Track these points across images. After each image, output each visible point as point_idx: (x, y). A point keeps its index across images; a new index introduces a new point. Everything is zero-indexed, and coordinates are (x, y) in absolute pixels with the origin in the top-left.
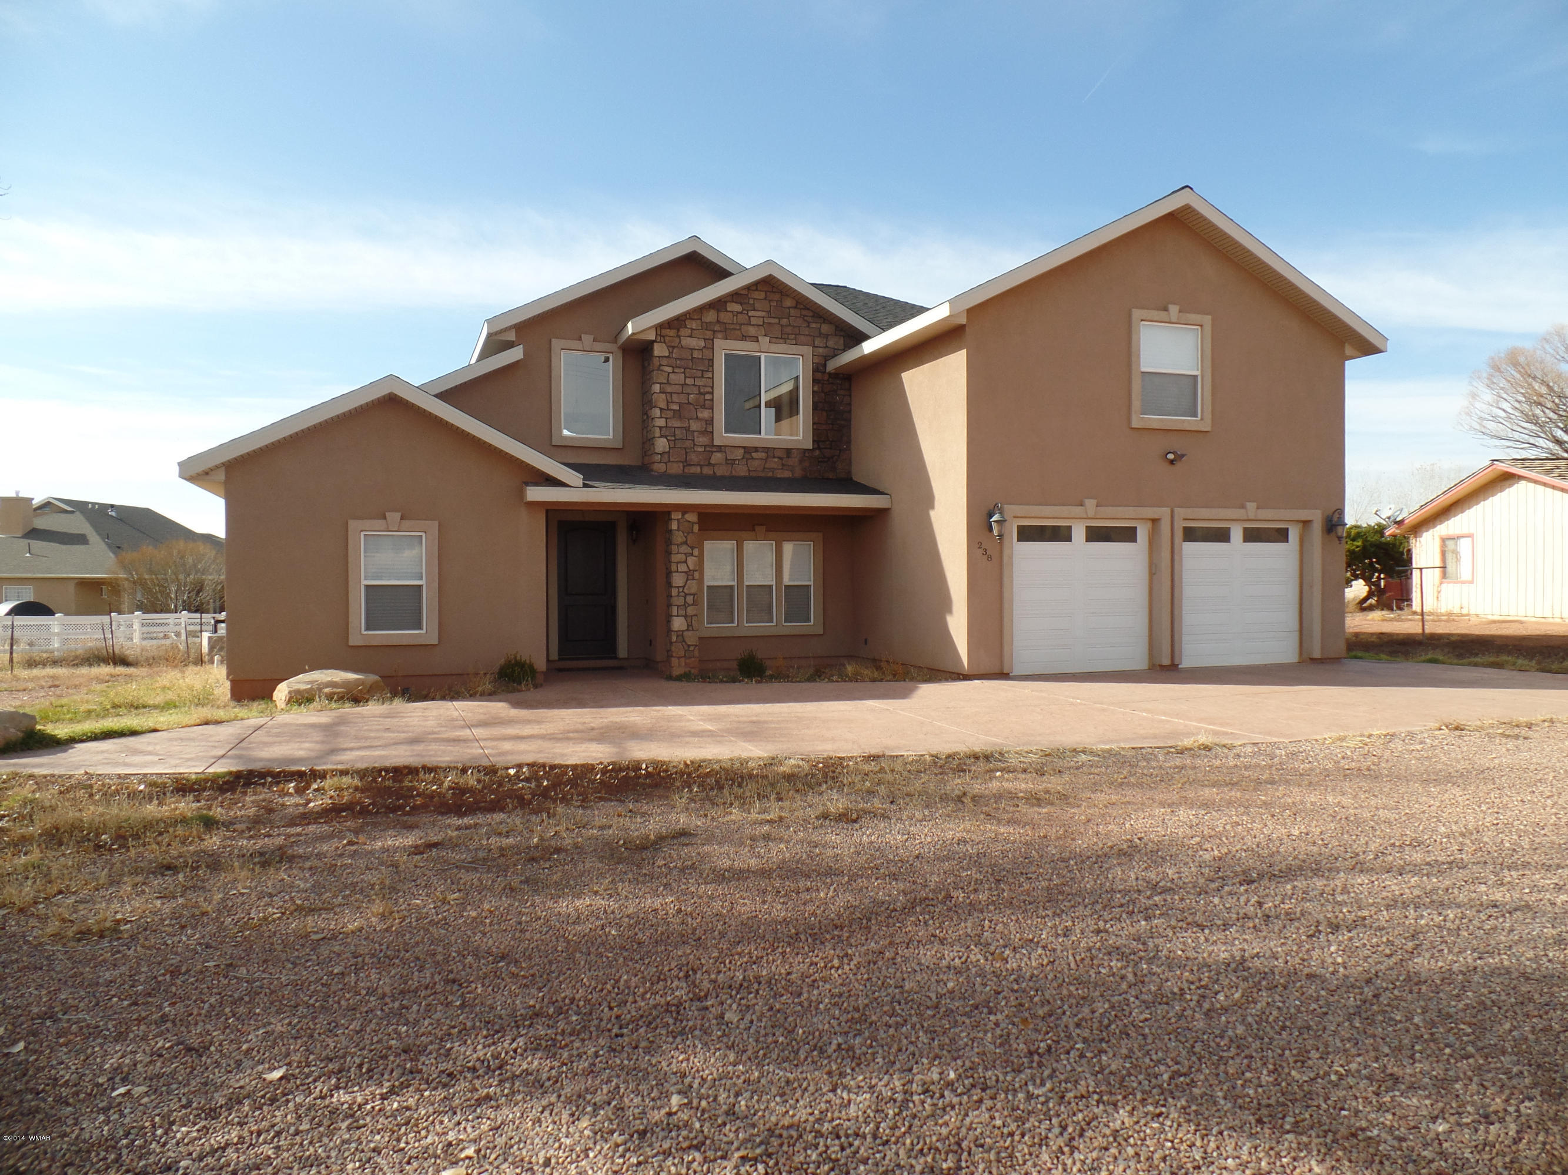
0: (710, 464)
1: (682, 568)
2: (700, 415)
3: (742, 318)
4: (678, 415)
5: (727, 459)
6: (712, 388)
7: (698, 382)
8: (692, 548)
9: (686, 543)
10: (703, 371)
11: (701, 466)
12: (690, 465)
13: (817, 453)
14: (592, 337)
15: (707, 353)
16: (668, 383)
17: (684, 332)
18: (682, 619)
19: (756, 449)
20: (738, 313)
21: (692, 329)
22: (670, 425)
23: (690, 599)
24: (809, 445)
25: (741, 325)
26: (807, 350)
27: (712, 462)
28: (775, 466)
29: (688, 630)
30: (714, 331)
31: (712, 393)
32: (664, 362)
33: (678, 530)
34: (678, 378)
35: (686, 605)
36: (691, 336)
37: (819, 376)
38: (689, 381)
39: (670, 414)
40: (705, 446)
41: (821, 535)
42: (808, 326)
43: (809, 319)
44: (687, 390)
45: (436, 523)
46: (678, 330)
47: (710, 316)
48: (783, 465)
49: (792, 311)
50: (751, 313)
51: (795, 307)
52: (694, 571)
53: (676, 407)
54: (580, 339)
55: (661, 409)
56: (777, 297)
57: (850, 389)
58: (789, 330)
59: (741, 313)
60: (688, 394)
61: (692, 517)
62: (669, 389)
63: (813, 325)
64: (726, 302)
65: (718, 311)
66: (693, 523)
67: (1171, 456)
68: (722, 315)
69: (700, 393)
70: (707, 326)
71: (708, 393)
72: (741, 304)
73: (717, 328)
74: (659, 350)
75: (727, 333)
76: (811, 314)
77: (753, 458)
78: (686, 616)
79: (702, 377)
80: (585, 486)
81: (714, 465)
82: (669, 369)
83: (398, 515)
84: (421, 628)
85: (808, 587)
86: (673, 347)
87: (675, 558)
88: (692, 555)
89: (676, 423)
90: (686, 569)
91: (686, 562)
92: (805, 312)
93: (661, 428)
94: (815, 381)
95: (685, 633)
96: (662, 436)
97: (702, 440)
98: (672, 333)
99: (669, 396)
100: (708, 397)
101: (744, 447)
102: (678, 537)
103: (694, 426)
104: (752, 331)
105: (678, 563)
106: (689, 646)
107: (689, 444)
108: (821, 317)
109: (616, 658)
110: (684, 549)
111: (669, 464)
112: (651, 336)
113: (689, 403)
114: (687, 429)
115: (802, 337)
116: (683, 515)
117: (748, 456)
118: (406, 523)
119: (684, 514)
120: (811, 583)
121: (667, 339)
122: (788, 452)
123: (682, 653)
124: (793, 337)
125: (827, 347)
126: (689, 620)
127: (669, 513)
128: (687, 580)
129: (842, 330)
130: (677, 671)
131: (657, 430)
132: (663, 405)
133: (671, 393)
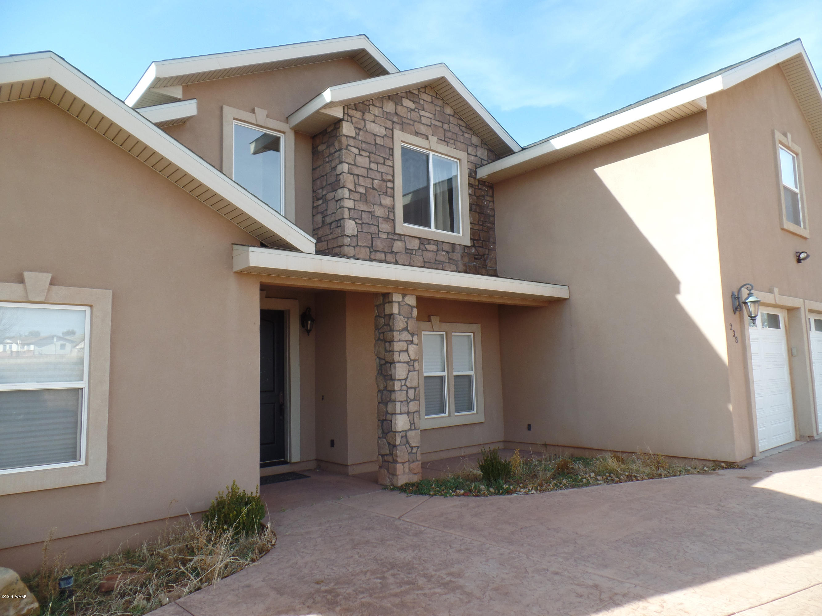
0: (392, 252)
1: (404, 357)
2: (383, 202)
3: (414, 115)
4: (364, 198)
5: (406, 249)
6: (393, 176)
7: (382, 169)
8: (413, 335)
9: (406, 329)
10: (385, 158)
11: (385, 253)
12: (376, 251)
13: (473, 250)
14: (265, 112)
15: (388, 143)
16: (355, 164)
17: (368, 116)
18: (405, 416)
19: (429, 241)
20: (412, 110)
21: (375, 116)
22: (357, 207)
23: (411, 393)
24: (468, 243)
25: (414, 121)
26: (463, 155)
27: (394, 250)
28: (444, 260)
29: (410, 429)
30: (393, 122)
31: (393, 182)
32: (351, 142)
33: (399, 314)
34: (363, 161)
35: (408, 401)
36: (374, 122)
37: (472, 181)
38: (374, 166)
39: (357, 196)
40: (388, 233)
41: (479, 326)
42: (463, 135)
43: (464, 129)
44: (372, 175)
45: (109, 293)
46: (364, 114)
47: (390, 107)
48: (450, 259)
49: (452, 119)
50: (422, 113)
51: (453, 116)
52: (415, 360)
53: (362, 190)
54: (253, 111)
55: (350, 190)
56: (440, 103)
57: (492, 196)
58: (449, 135)
59: (414, 110)
60: (373, 179)
61: (411, 300)
62: (356, 171)
63: (466, 135)
64: (402, 97)
65: (396, 104)
66: (412, 307)
67: (802, 256)
68: (399, 108)
69: (383, 180)
70: (387, 116)
71: (389, 181)
72: (414, 102)
73: (395, 119)
74: (347, 129)
75: (404, 125)
76: (464, 125)
77: (427, 250)
78: (408, 413)
79: (384, 164)
80: (319, 252)
81: (396, 253)
82: (356, 151)
83: (48, 277)
86: (360, 129)
87: (397, 346)
88: (412, 342)
89: (364, 207)
90: (407, 359)
91: (407, 351)
92: (461, 122)
93: (349, 209)
94: (470, 185)
95: (410, 434)
96: (350, 218)
97: (385, 227)
98: (358, 114)
99: (356, 177)
100: (390, 185)
101: (420, 238)
102: (399, 323)
103: (379, 212)
104: (423, 129)
105: (400, 351)
106: (412, 447)
107: (373, 229)
108: (471, 129)
109: (285, 463)
110: (406, 336)
111: (357, 249)
112: (338, 113)
113: (373, 188)
114: (372, 214)
115: (459, 144)
116: (403, 298)
117: (422, 247)
118: (60, 291)
119: (404, 296)
120: (472, 373)
121: (354, 120)
122: (453, 245)
123: (406, 458)
124: (452, 141)
125: (476, 156)
126: (411, 417)
127: (386, 297)
128: (409, 371)
129: (485, 144)
130: (402, 480)
131: (346, 211)
132: (352, 187)
133: (358, 175)
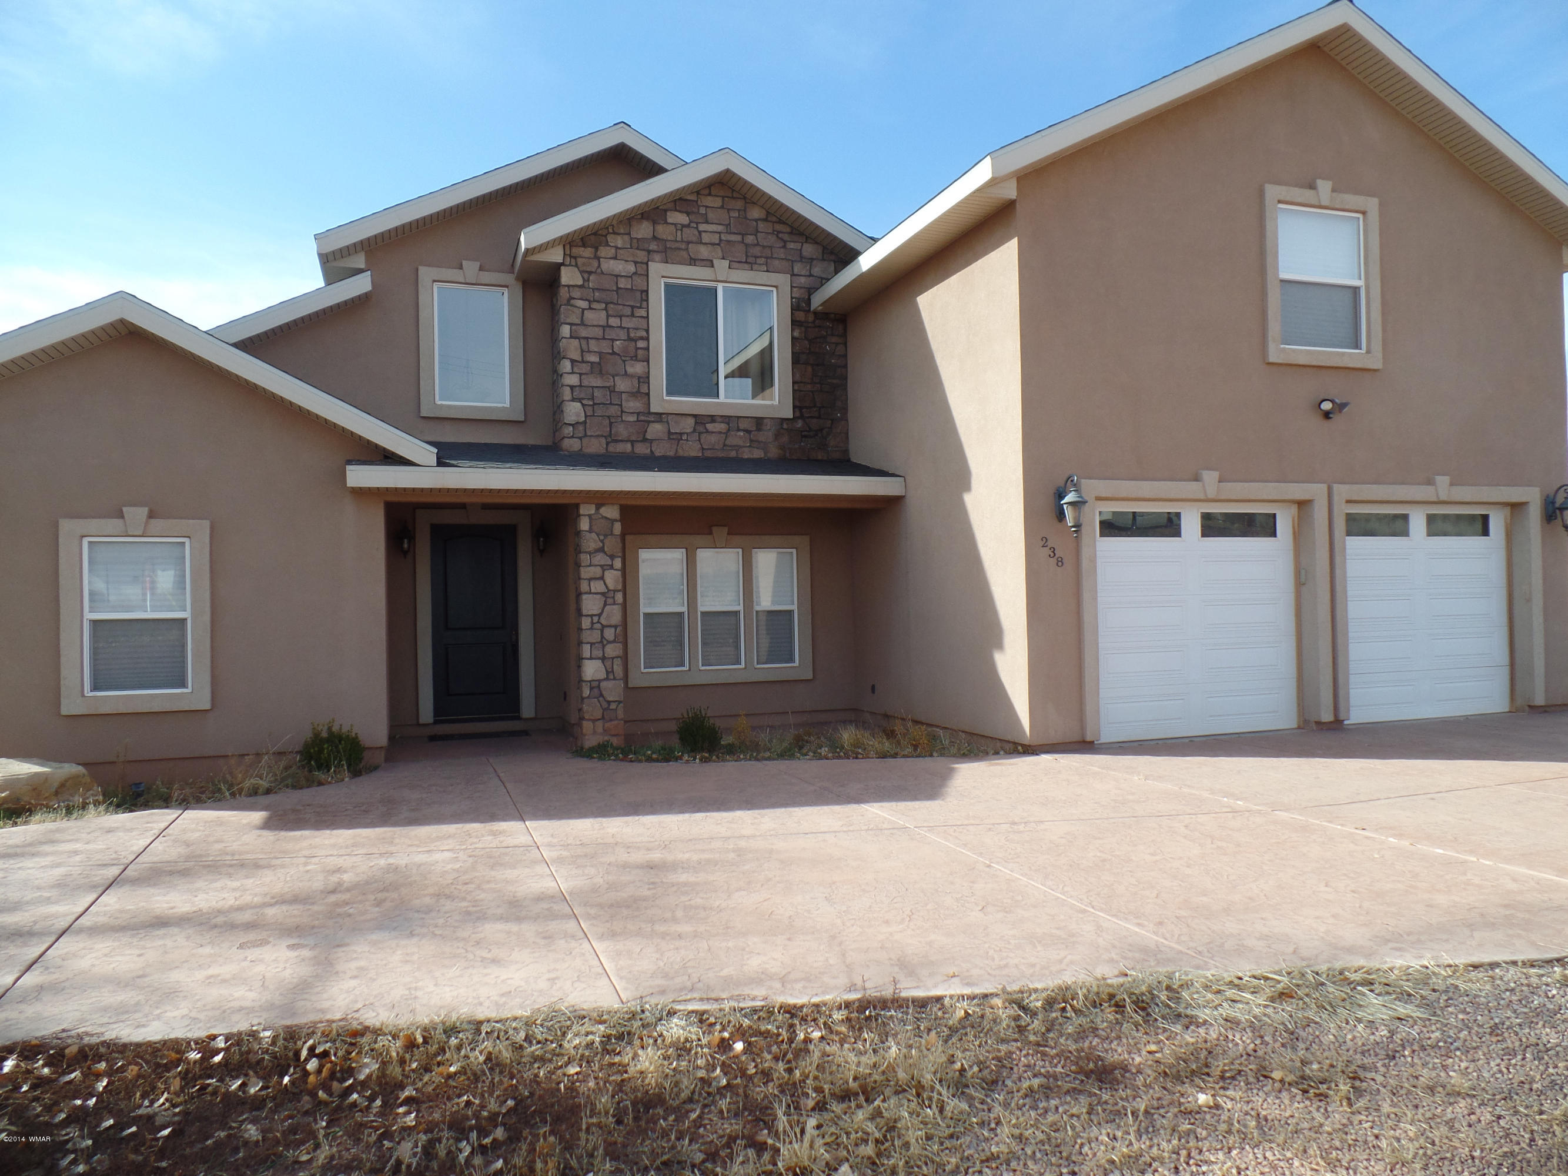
0: (645, 440)
1: (598, 586)
2: (630, 370)
3: (689, 234)
4: (598, 369)
5: (670, 433)
6: (647, 331)
7: (627, 323)
8: (612, 557)
9: (601, 550)
10: (633, 307)
11: (633, 442)
12: (617, 441)
13: (800, 424)
14: (476, 265)
15: (639, 282)
16: (583, 324)
17: (603, 252)
18: (599, 663)
19: (713, 419)
20: (683, 226)
21: (617, 248)
22: (585, 383)
23: (609, 634)
24: (789, 414)
25: (688, 243)
26: (783, 280)
27: (648, 436)
28: (741, 443)
29: (607, 679)
30: (649, 252)
31: (647, 339)
32: (576, 293)
33: (590, 531)
34: (597, 317)
35: (603, 642)
36: (615, 258)
37: (800, 316)
38: (614, 322)
39: (585, 368)
40: (638, 414)
41: (807, 538)
42: (784, 247)
43: (786, 237)
44: (611, 334)
45: (206, 524)
46: (597, 249)
47: (643, 230)
48: (751, 441)
49: (761, 226)
50: (702, 227)
51: (765, 220)
52: (615, 591)
53: (594, 358)
54: (461, 267)
55: (573, 361)
56: (739, 204)
57: (844, 335)
58: (757, 251)
59: (688, 226)
60: (613, 340)
61: (611, 512)
62: (584, 332)
63: (791, 245)
64: (666, 211)
65: (654, 223)
66: (613, 521)
67: (1327, 406)
68: (660, 228)
69: (630, 339)
70: (638, 244)
71: (642, 338)
72: (688, 214)
73: (653, 246)
74: (569, 276)
75: (668, 253)
76: (788, 230)
77: (707, 431)
78: (603, 659)
79: (633, 315)
80: (440, 463)
81: (651, 441)
82: (583, 304)
83: (144, 511)
84: (183, 685)
85: (790, 613)
86: (590, 273)
87: (585, 572)
88: (611, 567)
89: (598, 382)
90: (603, 589)
91: (602, 578)
92: (778, 227)
93: (572, 387)
94: (795, 323)
95: (603, 684)
96: (573, 400)
97: (633, 405)
98: (588, 252)
99: (584, 342)
100: (641, 344)
101: (695, 416)
102: (590, 542)
103: (622, 385)
104: (704, 252)
105: (590, 580)
106: (609, 702)
107: (613, 410)
108: (801, 234)
109: (519, 718)
110: (600, 559)
111: (585, 440)
112: (556, 256)
113: (614, 353)
114: (612, 390)
115: (776, 262)
116: (598, 509)
117: (701, 429)
118: (157, 524)
119: (598, 506)
120: (794, 607)
121: (580, 261)
122: (759, 422)
123: (598, 714)
124: (762, 261)
125: (811, 275)
126: (608, 663)
127: (577, 506)
128: (605, 604)
129: (832, 253)
130: (591, 741)
131: (567, 390)
132: (576, 356)
133: (587, 338)
